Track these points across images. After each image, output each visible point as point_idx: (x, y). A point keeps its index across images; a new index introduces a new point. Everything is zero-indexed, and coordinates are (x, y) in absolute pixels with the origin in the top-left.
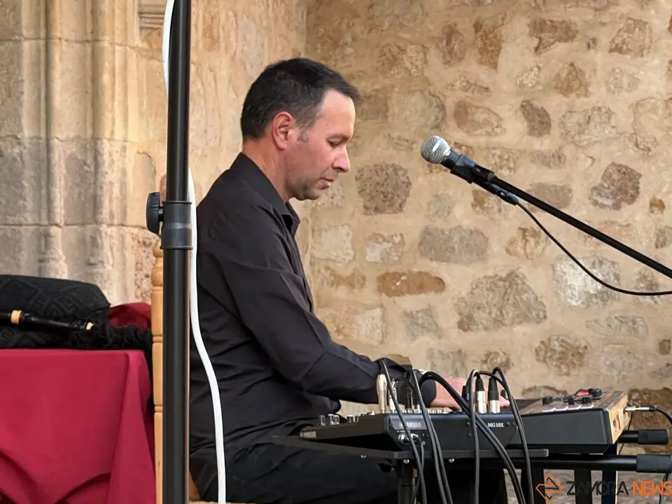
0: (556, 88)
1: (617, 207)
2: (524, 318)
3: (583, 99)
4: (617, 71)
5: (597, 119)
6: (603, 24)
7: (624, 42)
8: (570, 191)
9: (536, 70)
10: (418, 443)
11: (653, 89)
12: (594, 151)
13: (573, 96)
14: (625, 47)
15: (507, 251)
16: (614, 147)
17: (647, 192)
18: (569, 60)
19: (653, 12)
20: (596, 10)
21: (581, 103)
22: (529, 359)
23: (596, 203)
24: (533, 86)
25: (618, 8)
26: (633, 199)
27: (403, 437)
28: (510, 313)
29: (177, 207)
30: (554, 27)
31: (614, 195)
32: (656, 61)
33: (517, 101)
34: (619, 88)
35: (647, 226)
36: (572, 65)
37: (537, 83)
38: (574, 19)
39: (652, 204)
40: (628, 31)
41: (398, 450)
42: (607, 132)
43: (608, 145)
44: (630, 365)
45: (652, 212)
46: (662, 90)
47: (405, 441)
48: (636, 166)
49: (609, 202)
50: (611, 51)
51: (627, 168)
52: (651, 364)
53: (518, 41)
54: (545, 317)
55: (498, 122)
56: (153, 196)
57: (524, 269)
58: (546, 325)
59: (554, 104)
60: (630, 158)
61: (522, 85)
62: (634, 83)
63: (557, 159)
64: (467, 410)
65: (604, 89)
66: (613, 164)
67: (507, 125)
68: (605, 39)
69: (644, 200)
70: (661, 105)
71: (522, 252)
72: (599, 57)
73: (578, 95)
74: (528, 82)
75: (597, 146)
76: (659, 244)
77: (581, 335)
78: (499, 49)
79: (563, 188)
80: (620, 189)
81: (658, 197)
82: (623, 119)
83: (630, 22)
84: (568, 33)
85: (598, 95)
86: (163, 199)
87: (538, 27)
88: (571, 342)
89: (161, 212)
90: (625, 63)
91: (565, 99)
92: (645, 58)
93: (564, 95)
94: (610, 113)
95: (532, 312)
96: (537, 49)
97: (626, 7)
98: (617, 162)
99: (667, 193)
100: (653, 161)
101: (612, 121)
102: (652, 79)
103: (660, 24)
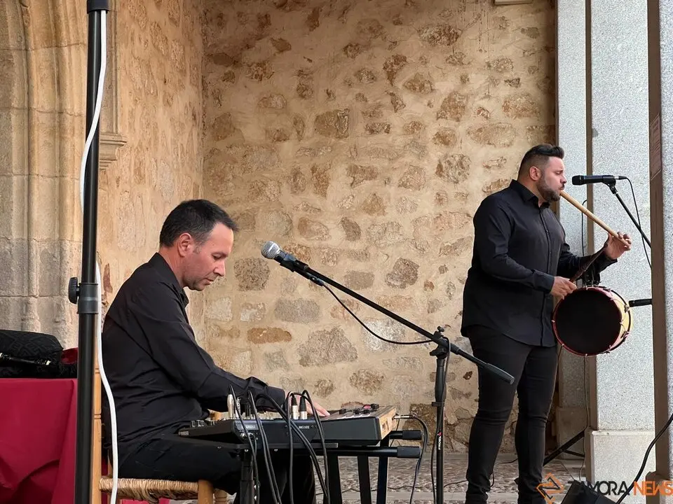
0: (364, 209)
1: (403, 287)
2: (343, 358)
3: (381, 217)
4: (403, 199)
5: (391, 230)
6: (395, 169)
7: (407, 180)
8: (373, 276)
9: (351, 197)
10: (253, 439)
11: (426, 211)
12: (389, 250)
13: (375, 214)
14: (408, 184)
15: (332, 314)
16: (402, 248)
17: (422, 277)
18: (373, 192)
19: (426, 162)
20: (390, 159)
21: (380, 219)
22: (345, 384)
23: (389, 284)
24: (349, 208)
25: (404, 159)
26: (413, 282)
27: (243, 435)
28: (333, 355)
29: (88, 287)
30: (364, 171)
31: (401, 279)
32: (428, 193)
33: (339, 218)
34: (405, 210)
35: (423, 299)
36: (375, 195)
37: (352, 206)
38: (375, 165)
39: (425, 286)
40: (410, 173)
41: (240, 443)
42: (397, 238)
43: (397, 246)
44: (411, 389)
45: (426, 290)
46: (433, 212)
47: (245, 437)
48: (416, 260)
49: (398, 284)
50: (399, 186)
51: (409, 261)
52: (425, 388)
53: (340, 179)
54: (356, 357)
55: (326, 231)
56: (73, 280)
57: (342, 327)
58: (357, 363)
59: (363, 220)
60: (412, 256)
61: (342, 208)
62: (414, 207)
63: (364, 255)
64: (285, 418)
65: (395, 211)
66: (401, 259)
67: (331, 233)
68: (395, 179)
69: (420, 282)
70: (431, 221)
71: (342, 315)
72: (392, 190)
73: (378, 215)
74: (347, 206)
75: (391, 248)
76: (430, 311)
77: (379, 369)
78: (327, 185)
79: (368, 274)
80: (405, 275)
81: (430, 281)
82: (408, 230)
83: (412, 168)
84: (372, 175)
85: (391, 214)
86: (80, 281)
87: (353, 170)
88: (373, 373)
89: (78, 290)
90: (408, 194)
91: (370, 217)
92: (421, 191)
93: (369, 214)
94: (399, 226)
95: (348, 354)
96: (352, 184)
97: (409, 159)
98: (404, 258)
99: (436, 278)
100: (426, 257)
101: (400, 231)
102: (426, 204)
103: (430, 169)
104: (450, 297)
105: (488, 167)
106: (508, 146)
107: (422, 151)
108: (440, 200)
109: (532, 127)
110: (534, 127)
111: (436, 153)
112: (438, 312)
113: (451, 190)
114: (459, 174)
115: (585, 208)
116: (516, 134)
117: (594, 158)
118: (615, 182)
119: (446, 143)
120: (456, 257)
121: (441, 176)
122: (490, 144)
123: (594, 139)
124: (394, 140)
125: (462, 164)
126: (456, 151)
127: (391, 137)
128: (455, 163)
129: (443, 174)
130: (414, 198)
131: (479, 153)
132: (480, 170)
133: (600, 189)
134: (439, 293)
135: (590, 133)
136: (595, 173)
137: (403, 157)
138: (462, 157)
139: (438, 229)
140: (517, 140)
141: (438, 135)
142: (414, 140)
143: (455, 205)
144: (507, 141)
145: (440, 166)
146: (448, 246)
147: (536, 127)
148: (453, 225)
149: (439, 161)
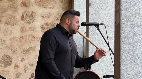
1: (5, 66)
4: (7, 29)
6: (3, 17)
7: (9, 22)
11: (16, 35)
14: (9, 23)
16: (5, 50)
17: (14, 63)
19: (17, 14)
20: (1, 12)
25: (7, 12)
26: (10, 65)
32: (17, 27)
34: (7, 34)
35: (14, 72)
39: (15, 66)
40: (10, 19)
42: (3, 46)
43: (3, 49)
45: (15, 68)
46: (19, 36)
49: (3, 65)
50: (5, 24)
51: (8, 56)
60: (9, 53)
62: (11, 33)
65: (3, 34)
66: (5, 55)
69: (13, 65)
70: (18, 39)
72: (2, 25)
76: (17, 77)
80: (6, 62)
81: (17, 64)
82: (8, 42)
83: (11, 16)
90: (9, 27)
92: (15, 26)
94: (4, 41)
97: (10, 12)
98: (6, 54)
99: (19, 63)
100: (16, 54)
101: (5, 43)
102: (16, 32)
103: (19, 17)
104: (25, 72)
105: (43, 17)
106: (52, 8)
107: (15, 9)
108: (22, 30)
109: (62, 1)
110: (63, 1)
111: (21, 11)
112: (20, 78)
113: (27, 26)
114: (31, 19)
115: (85, 35)
116: (56, 4)
117: (89, 15)
118: (99, 26)
119: (26, 6)
120: (28, 55)
121: (23, 20)
122: (44, 7)
123: (90, 7)
124: (3, 4)
125: (32, 16)
126: (30, 10)
127: (2, 3)
128: (29, 15)
129: (24, 19)
130: (12, 29)
131: (40, 11)
132: (40, 18)
133: (92, 28)
134: (21, 70)
135: (88, 5)
136: (90, 22)
137: (7, 11)
138: (32, 12)
139: (21, 43)
140: (56, 6)
141: (23, 3)
142: (12, 5)
143: (29, 33)
144: (52, 6)
145: (23, 16)
146: (25, 50)
147: (64, 1)
148: (27, 41)
149: (23, 14)
